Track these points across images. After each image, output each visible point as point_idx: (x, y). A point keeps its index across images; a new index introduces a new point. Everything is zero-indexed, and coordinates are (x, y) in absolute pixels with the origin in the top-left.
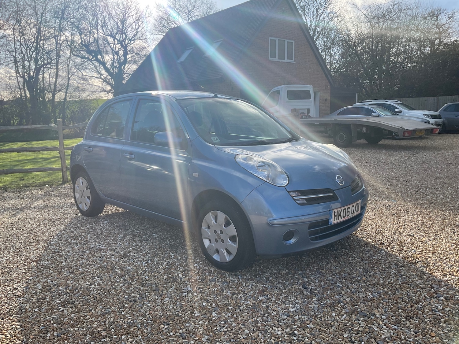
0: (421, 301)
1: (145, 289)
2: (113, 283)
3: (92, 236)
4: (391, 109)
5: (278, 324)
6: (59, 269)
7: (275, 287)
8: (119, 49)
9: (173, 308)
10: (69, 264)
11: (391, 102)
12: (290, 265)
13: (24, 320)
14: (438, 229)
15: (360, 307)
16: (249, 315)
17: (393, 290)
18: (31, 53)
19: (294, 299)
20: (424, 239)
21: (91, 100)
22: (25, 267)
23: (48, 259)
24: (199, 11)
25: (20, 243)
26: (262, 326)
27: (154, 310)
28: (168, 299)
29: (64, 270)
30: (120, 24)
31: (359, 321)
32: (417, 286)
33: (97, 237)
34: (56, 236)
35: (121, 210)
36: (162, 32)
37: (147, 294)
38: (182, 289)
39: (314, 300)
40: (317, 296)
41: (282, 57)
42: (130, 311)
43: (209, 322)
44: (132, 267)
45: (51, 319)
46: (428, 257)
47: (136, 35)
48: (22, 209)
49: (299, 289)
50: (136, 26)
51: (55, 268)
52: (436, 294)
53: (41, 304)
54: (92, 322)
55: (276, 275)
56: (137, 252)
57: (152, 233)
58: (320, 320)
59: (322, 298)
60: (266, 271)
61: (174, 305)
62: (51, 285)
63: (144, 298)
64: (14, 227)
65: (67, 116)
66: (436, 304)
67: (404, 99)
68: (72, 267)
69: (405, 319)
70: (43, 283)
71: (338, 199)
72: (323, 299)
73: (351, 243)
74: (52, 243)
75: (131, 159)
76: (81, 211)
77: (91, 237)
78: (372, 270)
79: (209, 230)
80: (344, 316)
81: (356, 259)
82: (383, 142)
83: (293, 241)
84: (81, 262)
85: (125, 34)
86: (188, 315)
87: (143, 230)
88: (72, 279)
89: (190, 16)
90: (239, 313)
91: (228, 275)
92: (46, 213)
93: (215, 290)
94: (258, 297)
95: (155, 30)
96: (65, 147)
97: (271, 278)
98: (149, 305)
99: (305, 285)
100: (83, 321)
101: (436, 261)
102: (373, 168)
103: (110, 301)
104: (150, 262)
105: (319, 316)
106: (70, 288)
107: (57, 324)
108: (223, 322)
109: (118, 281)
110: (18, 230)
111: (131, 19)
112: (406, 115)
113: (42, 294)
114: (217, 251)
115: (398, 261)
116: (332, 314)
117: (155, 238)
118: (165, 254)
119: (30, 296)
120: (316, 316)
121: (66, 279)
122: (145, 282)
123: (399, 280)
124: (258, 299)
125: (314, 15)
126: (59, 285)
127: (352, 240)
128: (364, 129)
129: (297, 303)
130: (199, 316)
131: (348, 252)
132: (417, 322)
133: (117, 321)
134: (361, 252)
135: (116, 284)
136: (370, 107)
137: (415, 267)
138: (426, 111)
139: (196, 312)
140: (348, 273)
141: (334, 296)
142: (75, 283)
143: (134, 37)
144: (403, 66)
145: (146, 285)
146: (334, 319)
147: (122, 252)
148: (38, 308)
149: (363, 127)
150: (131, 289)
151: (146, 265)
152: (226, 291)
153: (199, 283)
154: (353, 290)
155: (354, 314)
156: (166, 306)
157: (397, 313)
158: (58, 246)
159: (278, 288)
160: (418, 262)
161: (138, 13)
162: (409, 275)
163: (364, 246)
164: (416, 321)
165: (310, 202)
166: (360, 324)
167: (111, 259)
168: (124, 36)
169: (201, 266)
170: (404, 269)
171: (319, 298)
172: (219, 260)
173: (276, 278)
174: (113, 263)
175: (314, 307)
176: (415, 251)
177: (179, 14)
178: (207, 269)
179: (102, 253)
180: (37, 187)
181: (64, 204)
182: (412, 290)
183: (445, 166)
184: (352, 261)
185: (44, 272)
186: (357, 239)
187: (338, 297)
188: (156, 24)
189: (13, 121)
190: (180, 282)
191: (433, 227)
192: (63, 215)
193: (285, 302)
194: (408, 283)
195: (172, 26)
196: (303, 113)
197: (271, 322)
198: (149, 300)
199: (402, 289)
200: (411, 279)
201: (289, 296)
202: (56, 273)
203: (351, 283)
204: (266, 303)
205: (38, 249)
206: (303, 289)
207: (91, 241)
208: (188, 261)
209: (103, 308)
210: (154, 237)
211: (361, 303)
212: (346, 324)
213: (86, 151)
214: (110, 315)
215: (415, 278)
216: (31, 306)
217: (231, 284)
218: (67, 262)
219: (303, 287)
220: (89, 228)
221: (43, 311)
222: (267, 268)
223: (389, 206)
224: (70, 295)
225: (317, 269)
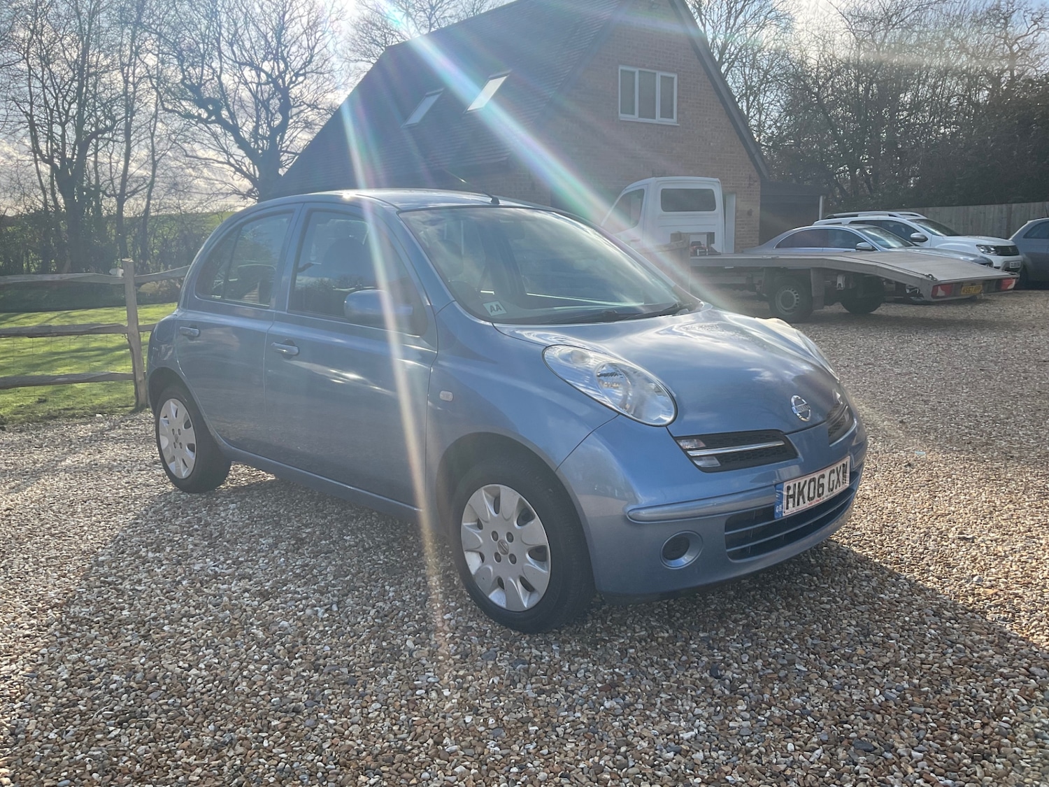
0: (1006, 711)
1: (321, 679)
2: (245, 664)
3: (197, 542)
4: (903, 234)
5: (654, 774)
6: (113, 628)
7: (643, 672)
8: (269, 95)
9: (390, 730)
10: (138, 614)
11: (903, 218)
12: (678, 615)
13: (20, 763)
14: (1032, 522)
15: (855, 727)
16: (580, 748)
17: (935, 682)
18: (66, 107)
19: (691, 707)
20: (1000, 548)
21: (207, 215)
22: (32, 622)
23: (88, 600)
24: (455, 6)
25: (24, 558)
26: (613, 780)
27: (342, 736)
28: (379, 706)
29: (127, 629)
30: (272, 37)
31: (856, 764)
32: (993, 670)
33: (210, 545)
34: (112, 541)
35: (270, 478)
36: (369, 56)
37: (326, 692)
38: (414, 680)
39: (739, 708)
40: (746, 698)
41: (648, 111)
42: (284, 738)
43: (479, 769)
44: (291, 621)
45: (88, 759)
46: (1014, 594)
47: (310, 62)
48: (36, 475)
49: (701, 678)
50: (308, 41)
51: (105, 623)
52: (1042, 691)
53: (65, 718)
54: (189, 768)
55: (644, 644)
56: (305, 583)
57: (341, 535)
58: (756, 762)
59: (759, 702)
60: (620, 632)
61: (394, 721)
62: (92, 669)
63: (319, 702)
64: (14, 518)
65: (152, 250)
66: (1043, 720)
67: (931, 209)
68: (145, 623)
69: (970, 761)
70: (73, 663)
71: (796, 455)
72: (763, 705)
73: (824, 558)
74: (101, 559)
75: (289, 356)
76: (174, 479)
77: (196, 545)
78: (879, 628)
79: (480, 531)
80: (817, 752)
81: (838, 599)
82: (883, 310)
83: (686, 560)
84: (168, 608)
85: (284, 60)
86: (427, 748)
87: (322, 525)
88: (145, 651)
89: (434, 19)
90: (554, 743)
91: (527, 643)
92: (91, 484)
93: (496, 681)
94: (601, 701)
95: (354, 51)
96: (140, 324)
97: (632, 651)
98: (331, 722)
99: (717, 669)
100: (166, 765)
101: (1034, 605)
102: (864, 372)
103: (235, 710)
104: (335, 608)
105: (754, 752)
106: (139, 676)
107: (100, 772)
108: (515, 770)
109: (256, 657)
110: (22, 525)
111: (299, 26)
112: (936, 247)
113: (69, 694)
114: (500, 583)
115: (941, 605)
116: (786, 747)
117: (350, 545)
118: (373, 588)
119: (38, 697)
120: (748, 752)
121: (131, 652)
122: (321, 661)
123: (948, 655)
124: (602, 708)
125: (721, 16)
126: (111, 668)
127: (826, 552)
128: (840, 281)
129: (699, 717)
130: (456, 751)
131: (817, 582)
132: (1001, 766)
133: (251, 764)
134: (850, 581)
135: (251, 667)
136: (853, 229)
137: (984, 621)
138: (983, 237)
139: (446, 741)
140: (821, 638)
141: (789, 698)
142: (151, 663)
143: (304, 68)
144: (930, 133)
145: (326, 670)
146: (791, 758)
147: (267, 584)
148: (55, 731)
149: (837, 275)
150: (287, 679)
151: (326, 615)
152: (522, 686)
153: (455, 664)
154: (835, 682)
155: (841, 746)
156: (372, 725)
157: (949, 743)
158: (114, 568)
159: (651, 677)
160: (990, 607)
161: (314, 10)
162: (970, 643)
163: (856, 568)
164: (997, 765)
165: (727, 463)
166: (857, 773)
167: (241, 601)
168: (282, 66)
169: (460, 618)
170: (956, 626)
171: (753, 703)
172: (503, 605)
173: (644, 649)
174: (245, 611)
175: (740, 727)
176: (979, 580)
177: (408, 14)
178: (475, 626)
179: (220, 585)
180: (77, 418)
181: (137, 461)
182: (982, 681)
183: (1035, 367)
184: (828, 607)
185: (78, 635)
186: (838, 548)
187: (799, 701)
188: (356, 37)
189: (28, 264)
190: (408, 662)
191: (1018, 518)
192: (131, 489)
193: (667, 713)
194: (970, 663)
195: (393, 41)
196: (699, 243)
197: (635, 770)
198: (332, 708)
199: (958, 680)
200: (978, 652)
201: (678, 698)
202: (106, 638)
203: (829, 664)
204: (621, 717)
205: (66, 574)
206: (711, 680)
207: (195, 555)
208: (428, 606)
209: (218, 729)
210: (347, 544)
211: (856, 716)
212: (822, 774)
213: (184, 335)
214: (234, 749)
215: (987, 650)
216: (39, 725)
217: (534, 665)
218: (134, 610)
219: (711, 676)
220: (192, 521)
221: (68, 737)
222: (621, 625)
223: (909, 465)
224: (137, 695)
225: (743, 626)
